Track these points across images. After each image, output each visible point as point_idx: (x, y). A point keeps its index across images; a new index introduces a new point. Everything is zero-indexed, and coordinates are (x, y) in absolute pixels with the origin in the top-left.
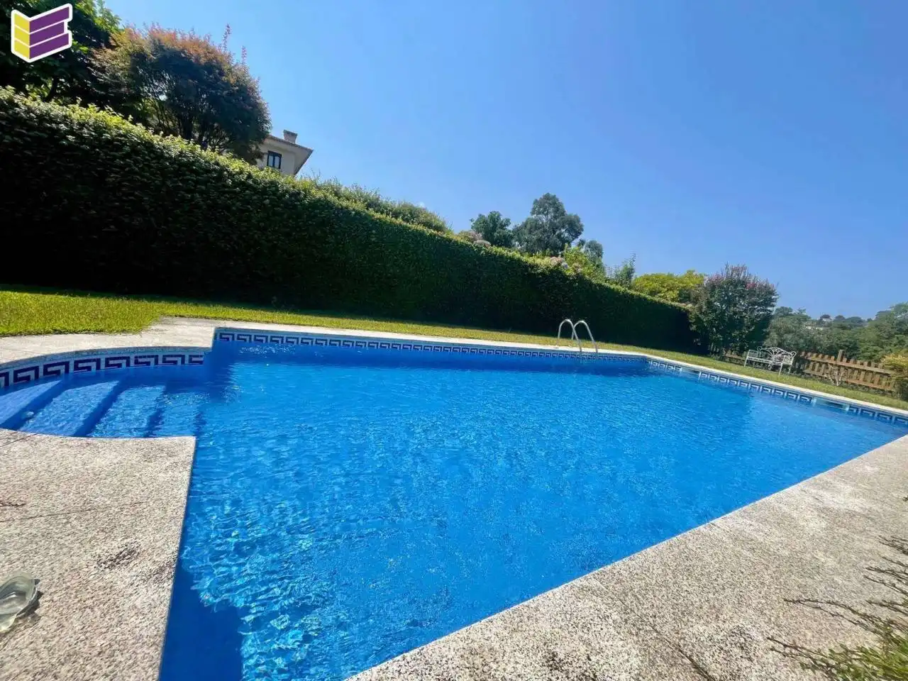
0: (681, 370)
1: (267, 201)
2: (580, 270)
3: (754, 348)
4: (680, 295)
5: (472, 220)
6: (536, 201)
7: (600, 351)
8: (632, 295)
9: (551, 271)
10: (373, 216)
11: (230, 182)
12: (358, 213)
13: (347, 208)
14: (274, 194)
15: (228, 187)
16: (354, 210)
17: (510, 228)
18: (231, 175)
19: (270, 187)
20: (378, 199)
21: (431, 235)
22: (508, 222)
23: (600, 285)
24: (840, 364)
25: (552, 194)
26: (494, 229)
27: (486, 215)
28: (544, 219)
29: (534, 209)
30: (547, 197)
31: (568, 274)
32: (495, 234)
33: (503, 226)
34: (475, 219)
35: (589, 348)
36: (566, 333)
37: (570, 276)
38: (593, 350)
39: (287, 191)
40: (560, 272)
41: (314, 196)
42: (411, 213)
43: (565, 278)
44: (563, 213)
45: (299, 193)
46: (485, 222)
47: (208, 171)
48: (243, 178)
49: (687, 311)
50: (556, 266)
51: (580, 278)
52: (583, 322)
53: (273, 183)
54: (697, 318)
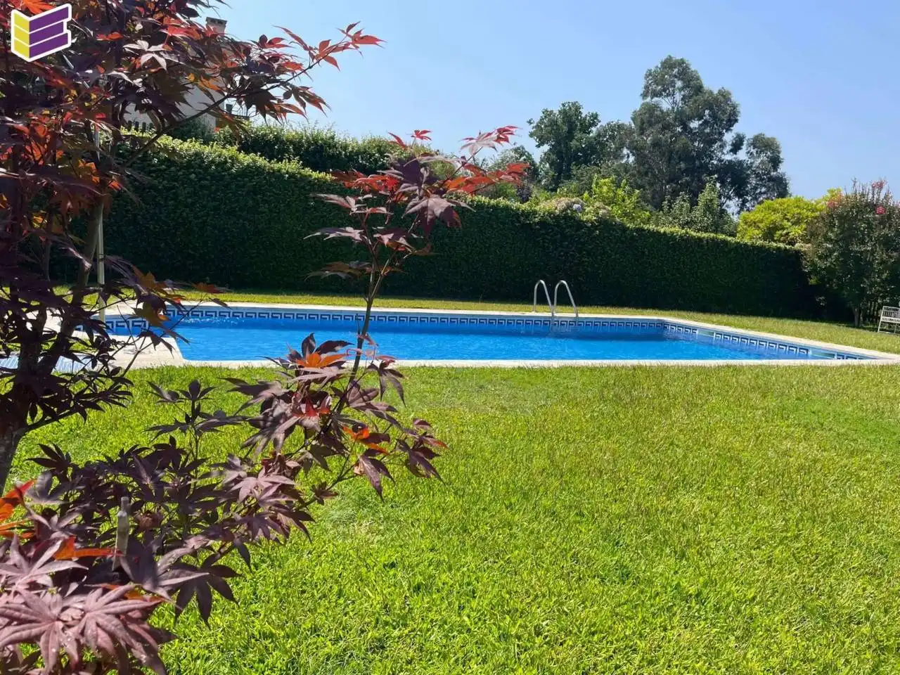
0: (697, 332)
1: (193, 176)
2: (601, 212)
4: (808, 229)
5: (530, 122)
6: (649, 74)
7: (582, 316)
8: (700, 239)
9: (557, 218)
10: (310, 176)
11: (156, 160)
12: (292, 176)
13: (279, 171)
14: (200, 167)
15: (154, 166)
16: (287, 173)
17: (599, 128)
19: (195, 160)
20: (333, 138)
22: (594, 118)
23: (640, 230)
26: (570, 135)
27: (556, 108)
28: (665, 104)
30: (669, 64)
31: (584, 218)
32: (574, 143)
33: (585, 128)
34: (536, 120)
35: (566, 314)
37: (587, 221)
38: (573, 315)
39: (213, 162)
40: (572, 218)
41: (242, 164)
42: (379, 151)
44: (699, 89)
45: (226, 162)
46: (553, 123)
48: (167, 154)
49: (805, 255)
50: (565, 210)
51: (604, 224)
52: (564, 282)
53: (197, 155)
54: (814, 264)
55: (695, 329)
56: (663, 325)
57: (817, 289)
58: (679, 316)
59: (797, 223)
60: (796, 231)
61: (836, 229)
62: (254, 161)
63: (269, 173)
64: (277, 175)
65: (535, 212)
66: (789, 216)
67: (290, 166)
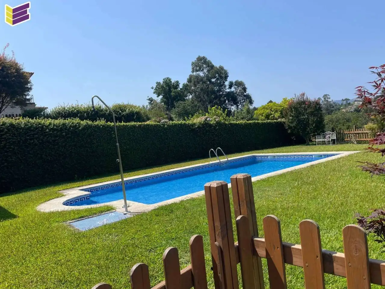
2: (217, 120)
3: (319, 134)
4: (281, 113)
5: (152, 88)
6: (193, 64)
7: (229, 159)
8: (250, 123)
9: (203, 124)
10: (110, 125)
11: (48, 130)
12: (103, 126)
14: (66, 129)
15: (47, 132)
16: (101, 125)
17: (181, 86)
18: (47, 127)
19: (63, 127)
21: (139, 125)
22: (177, 83)
23: (231, 124)
24: (355, 132)
25: (202, 56)
26: (170, 91)
27: (162, 82)
28: (201, 74)
29: (193, 69)
30: (200, 59)
31: (212, 123)
33: (175, 87)
34: (155, 87)
35: (223, 159)
36: (213, 156)
37: (213, 124)
38: (226, 160)
39: (71, 126)
41: (83, 125)
43: (210, 126)
44: (212, 67)
45: (76, 126)
46: (162, 87)
47: (36, 128)
48: (52, 127)
49: (284, 123)
50: (204, 121)
51: (218, 123)
52: (219, 148)
53: (64, 124)
54: (289, 125)
55: (268, 156)
56: (255, 157)
57: (292, 134)
58: (258, 153)
59: (276, 111)
60: (277, 115)
61: (294, 112)
62: (87, 123)
63: (94, 127)
64: (97, 127)
65: (195, 124)
66: (273, 110)
67: (101, 122)
